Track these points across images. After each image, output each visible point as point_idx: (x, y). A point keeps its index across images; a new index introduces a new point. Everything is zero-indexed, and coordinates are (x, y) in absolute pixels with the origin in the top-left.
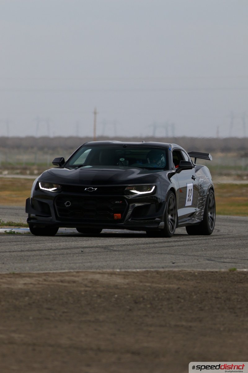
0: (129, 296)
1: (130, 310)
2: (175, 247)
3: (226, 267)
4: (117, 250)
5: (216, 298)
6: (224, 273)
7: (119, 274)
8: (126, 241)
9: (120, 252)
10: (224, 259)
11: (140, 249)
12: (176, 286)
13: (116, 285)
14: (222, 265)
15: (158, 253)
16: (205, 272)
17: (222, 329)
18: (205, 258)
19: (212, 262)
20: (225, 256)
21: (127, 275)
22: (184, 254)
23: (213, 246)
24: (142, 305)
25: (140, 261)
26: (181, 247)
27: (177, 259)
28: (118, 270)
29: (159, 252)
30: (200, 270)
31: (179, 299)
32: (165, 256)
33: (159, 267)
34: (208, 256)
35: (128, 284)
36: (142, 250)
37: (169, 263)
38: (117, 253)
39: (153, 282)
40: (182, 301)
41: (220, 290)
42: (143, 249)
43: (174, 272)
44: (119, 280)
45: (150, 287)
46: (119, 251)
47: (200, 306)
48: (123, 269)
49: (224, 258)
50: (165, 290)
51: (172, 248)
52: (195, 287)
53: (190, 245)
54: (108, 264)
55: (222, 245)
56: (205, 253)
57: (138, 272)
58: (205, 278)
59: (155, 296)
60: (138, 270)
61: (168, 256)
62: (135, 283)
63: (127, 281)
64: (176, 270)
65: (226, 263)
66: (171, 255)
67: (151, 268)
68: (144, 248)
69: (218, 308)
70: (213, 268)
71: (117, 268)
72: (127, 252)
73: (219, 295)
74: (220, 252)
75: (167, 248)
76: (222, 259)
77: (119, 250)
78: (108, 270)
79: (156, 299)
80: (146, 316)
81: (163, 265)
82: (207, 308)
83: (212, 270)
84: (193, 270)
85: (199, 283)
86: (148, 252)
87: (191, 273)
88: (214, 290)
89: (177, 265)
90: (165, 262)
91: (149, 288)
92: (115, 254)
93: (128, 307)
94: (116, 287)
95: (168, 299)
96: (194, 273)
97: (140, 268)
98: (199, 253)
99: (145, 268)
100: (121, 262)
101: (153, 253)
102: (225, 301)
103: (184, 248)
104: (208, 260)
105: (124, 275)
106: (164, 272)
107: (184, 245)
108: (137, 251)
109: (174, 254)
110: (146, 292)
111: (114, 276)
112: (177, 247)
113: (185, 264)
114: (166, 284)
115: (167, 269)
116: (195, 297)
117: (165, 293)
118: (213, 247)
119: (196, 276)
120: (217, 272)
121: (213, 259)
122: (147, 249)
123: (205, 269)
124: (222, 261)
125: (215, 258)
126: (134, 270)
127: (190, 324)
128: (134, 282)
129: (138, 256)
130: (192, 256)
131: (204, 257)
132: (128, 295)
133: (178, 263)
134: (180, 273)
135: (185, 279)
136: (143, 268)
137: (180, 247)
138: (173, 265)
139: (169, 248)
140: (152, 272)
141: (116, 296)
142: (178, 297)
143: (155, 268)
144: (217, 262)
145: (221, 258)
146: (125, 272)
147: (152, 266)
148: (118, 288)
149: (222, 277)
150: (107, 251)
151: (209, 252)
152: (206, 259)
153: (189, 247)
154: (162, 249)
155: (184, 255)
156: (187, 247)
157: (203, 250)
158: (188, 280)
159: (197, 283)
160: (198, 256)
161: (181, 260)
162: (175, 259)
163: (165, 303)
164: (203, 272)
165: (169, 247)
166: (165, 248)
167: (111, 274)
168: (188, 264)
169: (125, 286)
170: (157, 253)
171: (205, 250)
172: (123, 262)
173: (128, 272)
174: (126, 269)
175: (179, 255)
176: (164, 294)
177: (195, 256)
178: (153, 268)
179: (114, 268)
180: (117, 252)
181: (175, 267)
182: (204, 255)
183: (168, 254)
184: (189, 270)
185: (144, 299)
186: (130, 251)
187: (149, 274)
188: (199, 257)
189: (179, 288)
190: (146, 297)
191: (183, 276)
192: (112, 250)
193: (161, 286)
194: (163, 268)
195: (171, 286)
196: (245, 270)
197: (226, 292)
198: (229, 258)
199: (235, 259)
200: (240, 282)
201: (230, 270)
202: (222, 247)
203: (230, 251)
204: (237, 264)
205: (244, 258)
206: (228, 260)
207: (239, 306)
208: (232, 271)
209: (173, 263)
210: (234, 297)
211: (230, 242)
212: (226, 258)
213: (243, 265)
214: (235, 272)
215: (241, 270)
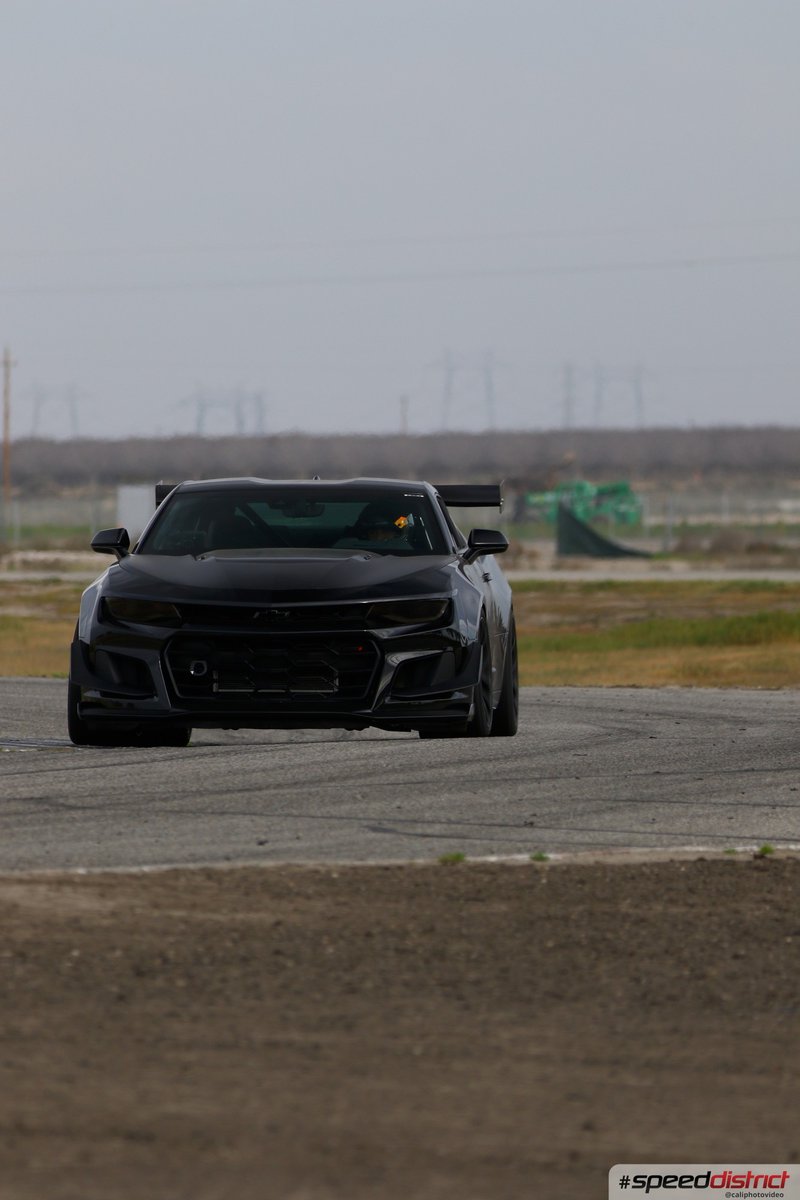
0: (118, 953)
1: (121, 998)
2: (267, 792)
3: (430, 850)
4: (80, 804)
5: (401, 951)
6: (424, 870)
7: (85, 883)
8: (107, 774)
9: (89, 813)
10: (425, 826)
11: (154, 800)
12: (264, 918)
13: (76, 920)
14: (417, 844)
15: (213, 813)
16: (363, 868)
17: (418, 1051)
18: (365, 823)
19: (387, 836)
20: (428, 815)
21: (111, 886)
22: (295, 812)
23: (388, 784)
24: (160, 982)
25: (153, 840)
26: (286, 791)
27: (272, 828)
28: (81, 871)
29: (215, 806)
30: (347, 862)
31: (281, 959)
32: (235, 821)
33: (214, 858)
34: (373, 816)
35: (113, 914)
36: (158, 805)
37: (247, 843)
38: (78, 814)
39: (194, 906)
40: (290, 964)
41: (410, 926)
42: (165, 800)
43: (262, 872)
44: (85, 903)
45: (185, 921)
46: (84, 808)
47: (347, 978)
48: (99, 866)
49: (423, 822)
50: (235, 930)
51: (257, 793)
52: (333, 918)
54: (48, 852)
55: (420, 779)
56: (363, 806)
57: (144, 876)
58: (363, 888)
59: (200, 949)
60: (146, 869)
61: (244, 822)
62: (139, 911)
63: (110, 904)
64: (268, 864)
65: (428, 839)
66: (254, 817)
67: (188, 861)
68: (168, 795)
69: (406, 984)
70: (389, 857)
71: (77, 865)
72: (109, 809)
73: (409, 944)
74: (413, 803)
75: (239, 794)
76: (419, 825)
77: (85, 805)
78: (51, 872)
79: (206, 960)
80: (172, 1015)
81: (227, 849)
82: (369, 985)
83: (386, 862)
84: (323, 865)
85: (345, 904)
86: (176, 809)
87: (316, 872)
88: (393, 927)
89: (272, 848)
90: (233, 838)
91: (182, 927)
92: (74, 818)
93: (115, 989)
94: (75, 923)
95: (245, 960)
96: (329, 872)
97: (155, 862)
98: (345, 808)
99: (169, 861)
100: (90, 843)
101: (194, 813)
102: (427, 961)
103: (297, 794)
104: (375, 829)
105: (100, 885)
106: (232, 872)
107: (296, 783)
108: (143, 807)
109: (261, 814)
110: (171, 939)
111: (67, 890)
112: (273, 792)
113: (298, 845)
114: (235, 910)
115: (239, 864)
116: (330, 950)
117: (234, 941)
118: (390, 787)
119: (332, 882)
120: (400, 868)
121: (389, 826)
122: (175, 798)
123: (362, 860)
124: (419, 831)
125: (395, 821)
126: (134, 870)
127: (314, 1038)
128: (132, 908)
129: (146, 822)
130: (323, 817)
131: (360, 819)
132: (113, 948)
133: (277, 841)
134: (283, 873)
135: (298, 894)
136: (163, 862)
137: (281, 791)
138: (261, 847)
139: (247, 794)
140: (193, 873)
141: (76, 953)
142: (278, 952)
144: (401, 836)
145: (415, 821)
146: (106, 875)
147: (192, 855)
148: (81, 929)
149: (417, 885)
150: (47, 811)
151: (376, 806)
152: (367, 827)
153: (313, 790)
154: (224, 796)
155: (296, 816)
156: (305, 790)
157: (359, 796)
158: (308, 897)
159: (338, 904)
160: (342, 818)
161: (287, 834)
162: (266, 829)
163: (235, 972)
164: (354, 869)
165: (248, 790)
166: (234, 796)
167: (61, 883)
168: (308, 844)
169: (106, 922)
170: (210, 810)
171: (363, 797)
172: (99, 843)
173: (115, 876)
174: (109, 865)
175: (279, 816)
176: (229, 944)
177: (331, 817)
178: (195, 861)
179: (67, 863)
180: (80, 812)
181: (267, 855)
182: (361, 816)
183: (245, 814)
184: (311, 864)
185: (165, 960)
186: (123, 807)
187: (183, 881)
188: (345, 821)
189: (278, 924)
190: (171, 954)
191: (292, 884)
192: (64, 805)
193: (222, 918)
194: (228, 858)
195: (254, 917)
196: (493, 859)
197: (430, 930)
198: (440, 822)
199: (459, 823)
200: (477, 897)
201: (444, 862)
202: (419, 786)
203: (444, 798)
204: (467, 841)
205: (487, 822)
206: (437, 829)
207: (473, 975)
208: (451, 863)
209: (261, 843)
210: (455, 947)
211: (444, 770)
212: (431, 822)
213: (485, 842)
214: (460, 866)
215: (480, 859)
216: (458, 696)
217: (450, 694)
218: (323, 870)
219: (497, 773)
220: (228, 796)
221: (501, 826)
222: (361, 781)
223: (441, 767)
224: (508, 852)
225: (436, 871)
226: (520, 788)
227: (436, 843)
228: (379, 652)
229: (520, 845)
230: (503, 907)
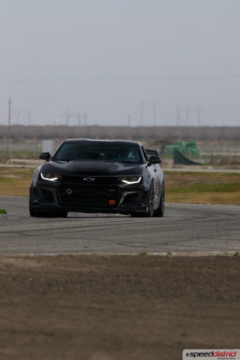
0: (43, 280)
1: (44, 293)
2: (87, 232)
3: (137, 251)
5: (128, 281)
6: (135, 257)
7: (33, 258)
10: (135, 244)
12: (87, 270)
14: (133, 249)
15: (72, 238)
16: (117, 256)
17: (133, 311)
18: (117, 242)
19: (124, 246)
20: (136, 240)
21: (41, 259)
22: (96, 238)
23: (124, 231)
24: (55, 288)
25: (53, 246)
26: (93, 232)
27: (89, 243)
28: (32, 255)
29: (72, 236)
30: (112, 254)
31: (92, 282)
32: (78, 241)
33: (72, 252)
34: (119, 240)
35: (42, 268)
36: (55, 235)
37: (82, 247)
38: (31, 238)
39: (66, 266)
40: (94, 284)
41: (131, 274)
42: (57, 234)
43: (86, 256)
44: (33, 264)
45: (63, 270)
46: (33, 236)
47: (112, 288)
48: (37, 253)
49: (134, 242)
50: (78, 273)
51: (85, 233)
52: (107, 271)
53: (103, 230)
54: (22, 249)
55: (133, 229)
56: (116, 237)
57: (51, 256)
58: (117, 262)
59: (68, 279)
60: (52, 254)
61: (81, 241)
62: (49, 267)
63: (41, 265)
64: (88, 254)
65: (136, 248)
66: (84, 240)
69: (129, 291)
71: (31, 253)
72: (40, 236)
73: (130, 279)
74: (131, 237)
75: (80, 233)
78: (23, 255)
79: (69, 282)
80: (59, 298)
81: (76, 249)
82: (118, 291)
83: (123, 254)
85: (111, 266)
86: (61, 237)
87: (102, 256)
88: (125, 273)
89: (89, 249)
90: (77, 246)
91: (62, 272)
93: (42, 290)
94: (30, 270)
95: (81, 282)
96: (106, 257)
97: (54, 252)
98: (111, 237)
99: (58, 252)
100: (35, 246)
101: (66, 238)
102: (135, 284)
103: (97, 233)
104: (120, 244)
105: (38, 259)
106: (77, 256)
107: (96, 230)
108: (50, 236)
109: (86, 239)
110: (59, 276)
111: (28, 260)
112: (90, 232)
113: (97, 248)
114: (78, 267)
115: (79, 254)
116: (107, 280)
117: (78, 277)
119: (107, 260)
120: (128, 256)
121: (124, 243)
122: (60, 234)
123: (116, 253)
124: (133, 245)
125: (126, 242)
126: (48, 255)
127: (102, 306)
128: (47, 266)
129: (51, 240)
130: (104, 240)
132: (41, 278)
133: (91, 247)
134: (93, 257)
135: (97, 263)
136: (56, 253)
137: (92, 232)
138: (86, 249)
139: (82, 233)
140: (66, 256)
141: (30, 279)
142: (91, 280)
143: (68, 252)
144: (128, 246)
145: (132, 242)
146: (39, 256)
147: (65, 251)
148: (32, 272)
149: (133, 261)
150: (22, 236)
151: (120, 237)
153: (101, 232)
155: (96, 240)
156: (99, 232)
157: (115, 234)
158: (100, 264)
159: (109, 266)
160: (110, 241)
161: (94, 245)
162: (87, 244)
163: (78, 286)
164: (114, 256)
165: (82, 232)
166: (78, 233)
167: (26, 258)
168: (100, 248)
169: (39, 270)
170: (70, 237)
171: (116, 234)
172: (37, 246)
173: (42, 256)
174: (40, 253)
175: (91, 240)
176: (76, 277)
177: (107, 240)
179: (28, 252)
181: (88, 251)
182: (116, 240)
183: (81, 239)
184: (101, 254)
185: (57, 282)
186: (44, 236)
187: (62, 258)
189: (91, 272)
190: (59, 280)
191: (95, 260)
192: (27, 235)
193: (74, 269)
194: (76, 252)
195: (84, 270)
196: (155, 254)
197: (136, 275)
198: (139, 243)
199: (145, 243)
200: (151, 265)
201: (141, 255)
202: (133, 231)
203: (141, 235)
204: (148, 249)
205: (154, 243)
206: (139, 244)
207: (149, 289)
208: (143, 255)
209: (86, 248)
210: (145, 280)
211: (141, 227)
212: (137, 243)
213: (153, 249)
214: (145, 256)
215: (151, 254)
216: (143, 205)
217: (141, 204)
218: (104, 256)
219: (157, 228)
220: (76, 233)
221: (158, 244)
222: (116, 230)
223: (140, 226)
224: (160, 252)
225: (138, 257)
226: (164, 233)
227: (138, 249)
228: (120, 192)
229: (163, 250)
230: (158, 268)
